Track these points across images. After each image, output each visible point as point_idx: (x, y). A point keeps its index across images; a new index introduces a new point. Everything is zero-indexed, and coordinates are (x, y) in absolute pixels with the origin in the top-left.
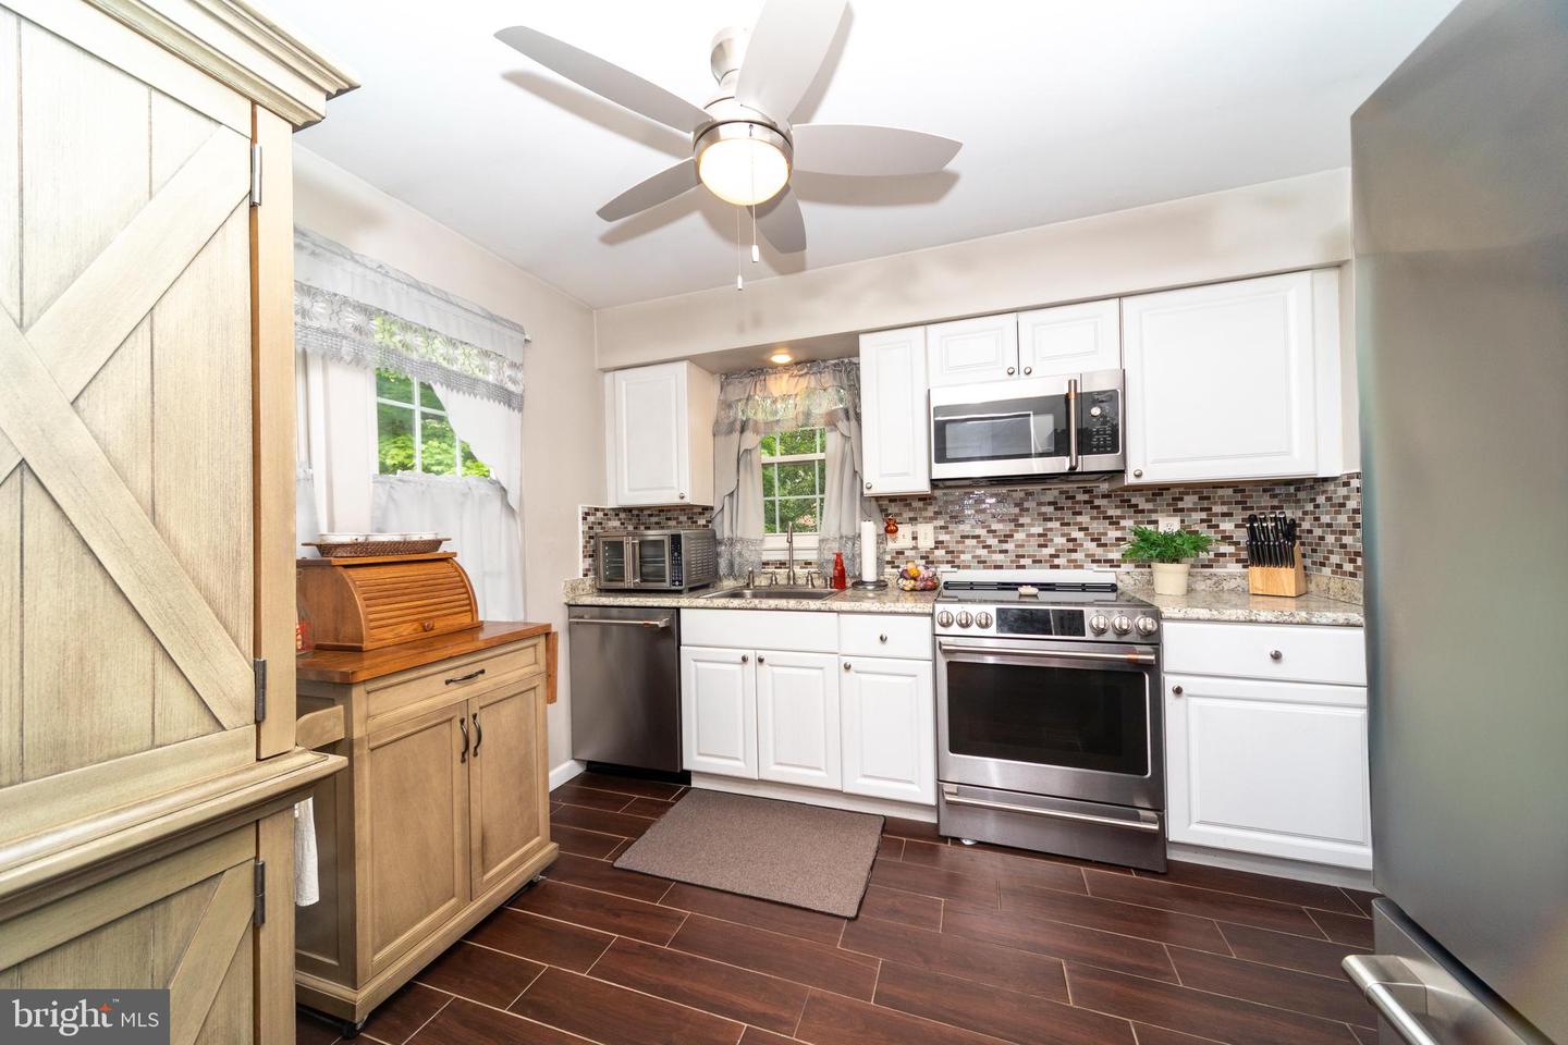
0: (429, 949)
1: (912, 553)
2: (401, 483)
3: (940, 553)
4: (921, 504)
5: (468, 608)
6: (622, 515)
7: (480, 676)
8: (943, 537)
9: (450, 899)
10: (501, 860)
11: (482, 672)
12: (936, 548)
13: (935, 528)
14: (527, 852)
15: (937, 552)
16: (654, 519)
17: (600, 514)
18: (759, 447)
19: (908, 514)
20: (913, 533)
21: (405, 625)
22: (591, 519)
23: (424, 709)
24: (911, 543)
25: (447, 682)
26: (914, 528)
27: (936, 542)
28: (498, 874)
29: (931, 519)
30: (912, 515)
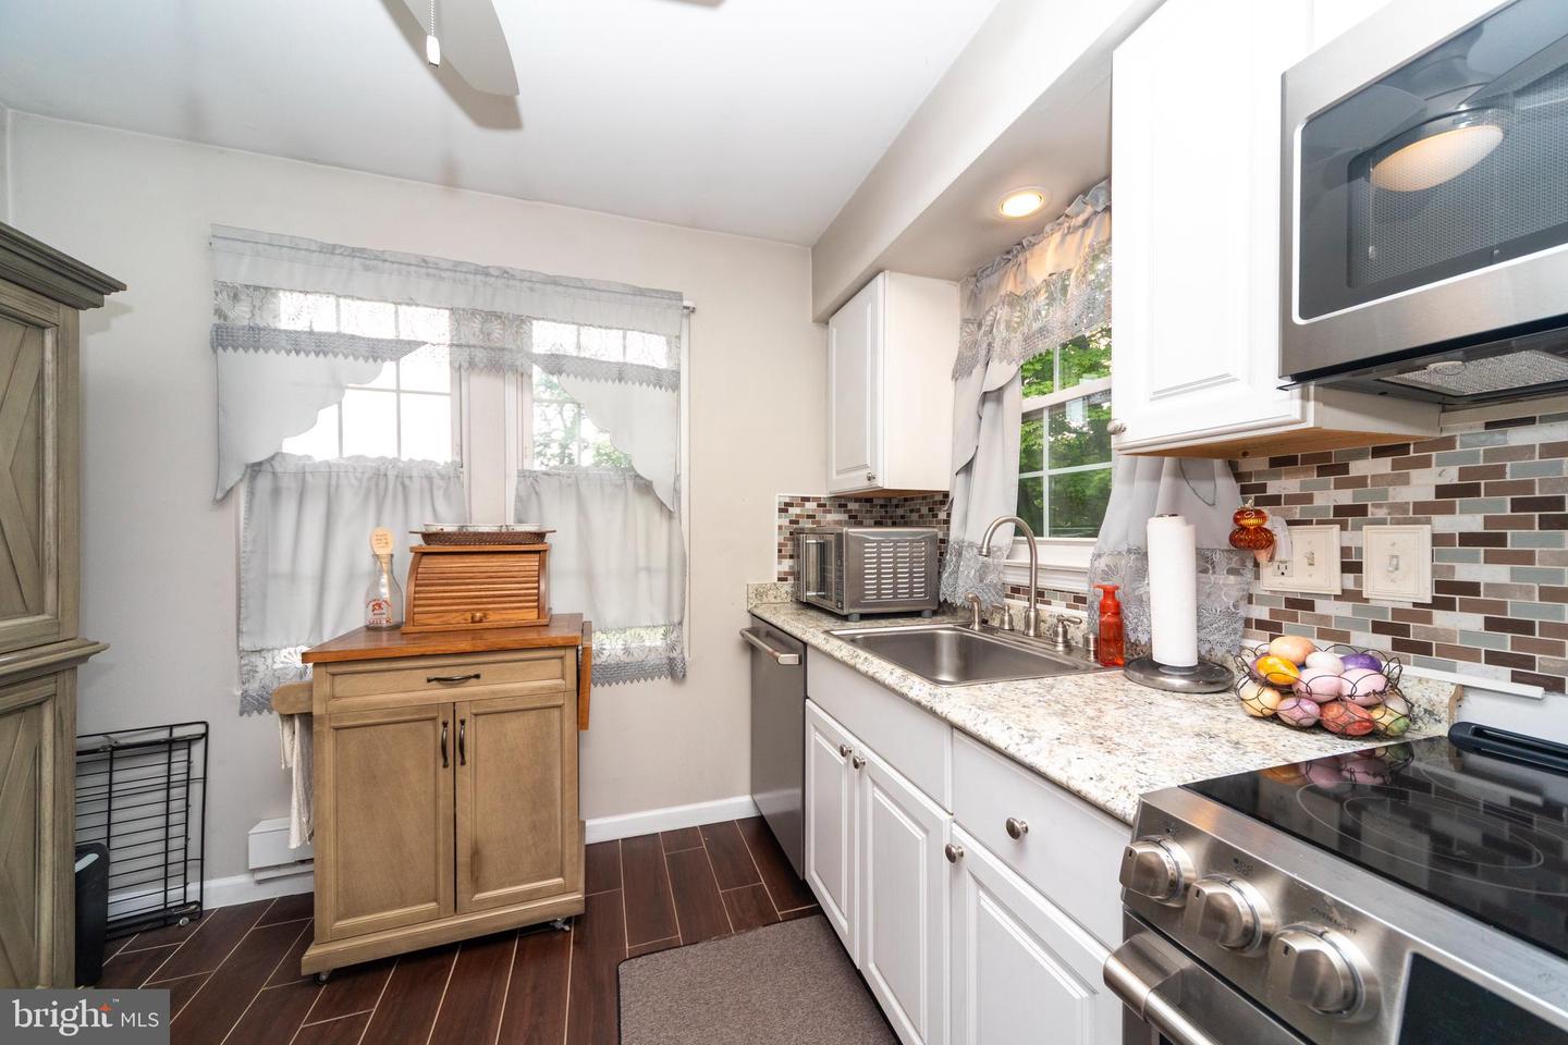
0: (388, 942)
1: (1345, 609)
2: (545, 477)
3: (1462, 623)
4: (1384, 465)
5: (536, 604)
6: (852, 506)
7: (474, 681)
8: (1472, 569)
9: (429, 901)
10: (502, 886)
11: (477, 676)
12: (1438, 604)
13: (1438, 540)
14: (539, 890)
15: (1441, 618)
16: (900, 512)
17: (811, 506)
18: (1017, 388)
19: (1330, 496)
20: (1345, 551)
21: (454, 615)
22: (794, 511)
23: (397, 702)
24: (1332, 581)
25: (429, 681)
26: (1351, 538)
27: (1440, 586)
28: (496, 899)
29: (1423, 510)
30: (1346, 497)
